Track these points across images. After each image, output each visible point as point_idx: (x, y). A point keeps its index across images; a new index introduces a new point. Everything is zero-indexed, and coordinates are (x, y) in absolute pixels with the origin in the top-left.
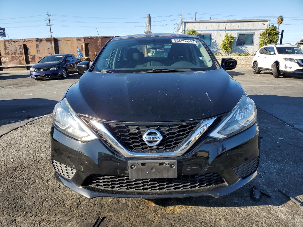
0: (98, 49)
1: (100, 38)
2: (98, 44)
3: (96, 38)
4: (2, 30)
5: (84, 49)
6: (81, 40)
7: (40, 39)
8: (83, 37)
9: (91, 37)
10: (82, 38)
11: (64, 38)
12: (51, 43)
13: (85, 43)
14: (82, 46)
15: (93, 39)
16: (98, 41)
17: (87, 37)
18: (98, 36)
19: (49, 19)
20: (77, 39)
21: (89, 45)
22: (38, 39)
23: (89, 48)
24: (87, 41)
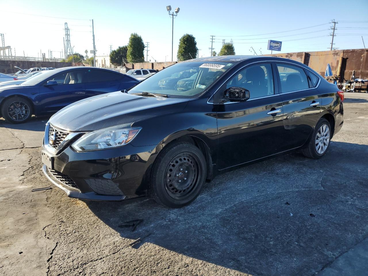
0: (360, 66)
1: (366, 51)
2: (362, 60)
3: (360, 51)
4: (278, 43)
5: (339, 66)
6: (338, 54)
7: (291, 54)
8: (342, 50)
9: (353, 50)
10: (340, 51)
11: (317, 52)
12: (301, 58)
13: (344, 57)
14: (338, 62)
15: (355, 52)
16: (362, 55)
17: (348, 50)
18: (363, 48)
19: (334, 27)
20: (334, 52)
21: (348, 60)
22: (288, 54)
23: (347, 65)
24: (346, 56)
